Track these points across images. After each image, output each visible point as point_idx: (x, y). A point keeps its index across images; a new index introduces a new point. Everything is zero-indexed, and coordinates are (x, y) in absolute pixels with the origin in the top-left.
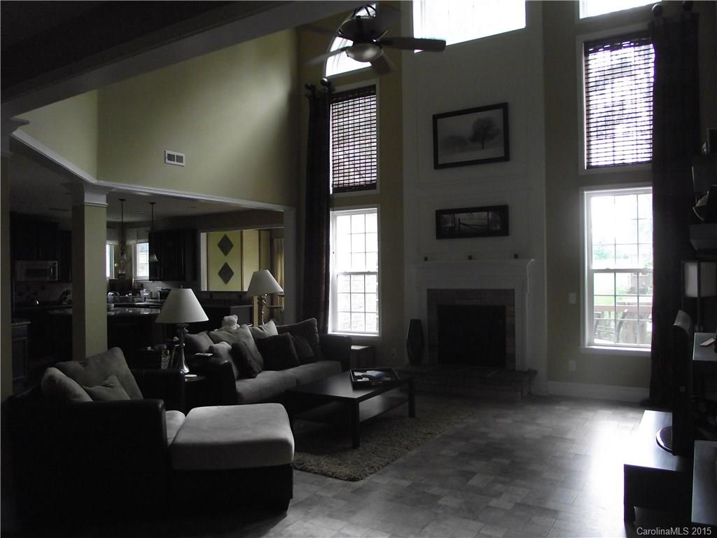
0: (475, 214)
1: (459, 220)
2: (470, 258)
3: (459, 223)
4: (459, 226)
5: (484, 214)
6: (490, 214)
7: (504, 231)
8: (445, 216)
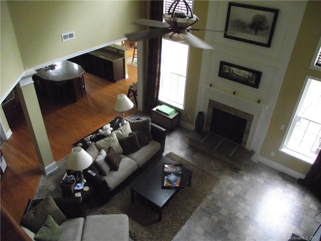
0: (243, 71)
1: (233, 71)
2: (234, 93)
3: (232, 72)
4: (232, 74)
5: (247, 73)
6: (251, 74)
7: (256, 85)
8: (225, 65)
